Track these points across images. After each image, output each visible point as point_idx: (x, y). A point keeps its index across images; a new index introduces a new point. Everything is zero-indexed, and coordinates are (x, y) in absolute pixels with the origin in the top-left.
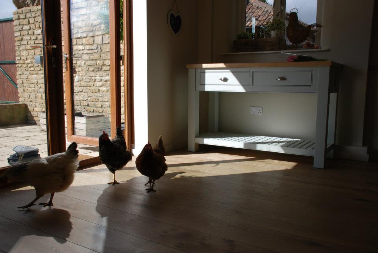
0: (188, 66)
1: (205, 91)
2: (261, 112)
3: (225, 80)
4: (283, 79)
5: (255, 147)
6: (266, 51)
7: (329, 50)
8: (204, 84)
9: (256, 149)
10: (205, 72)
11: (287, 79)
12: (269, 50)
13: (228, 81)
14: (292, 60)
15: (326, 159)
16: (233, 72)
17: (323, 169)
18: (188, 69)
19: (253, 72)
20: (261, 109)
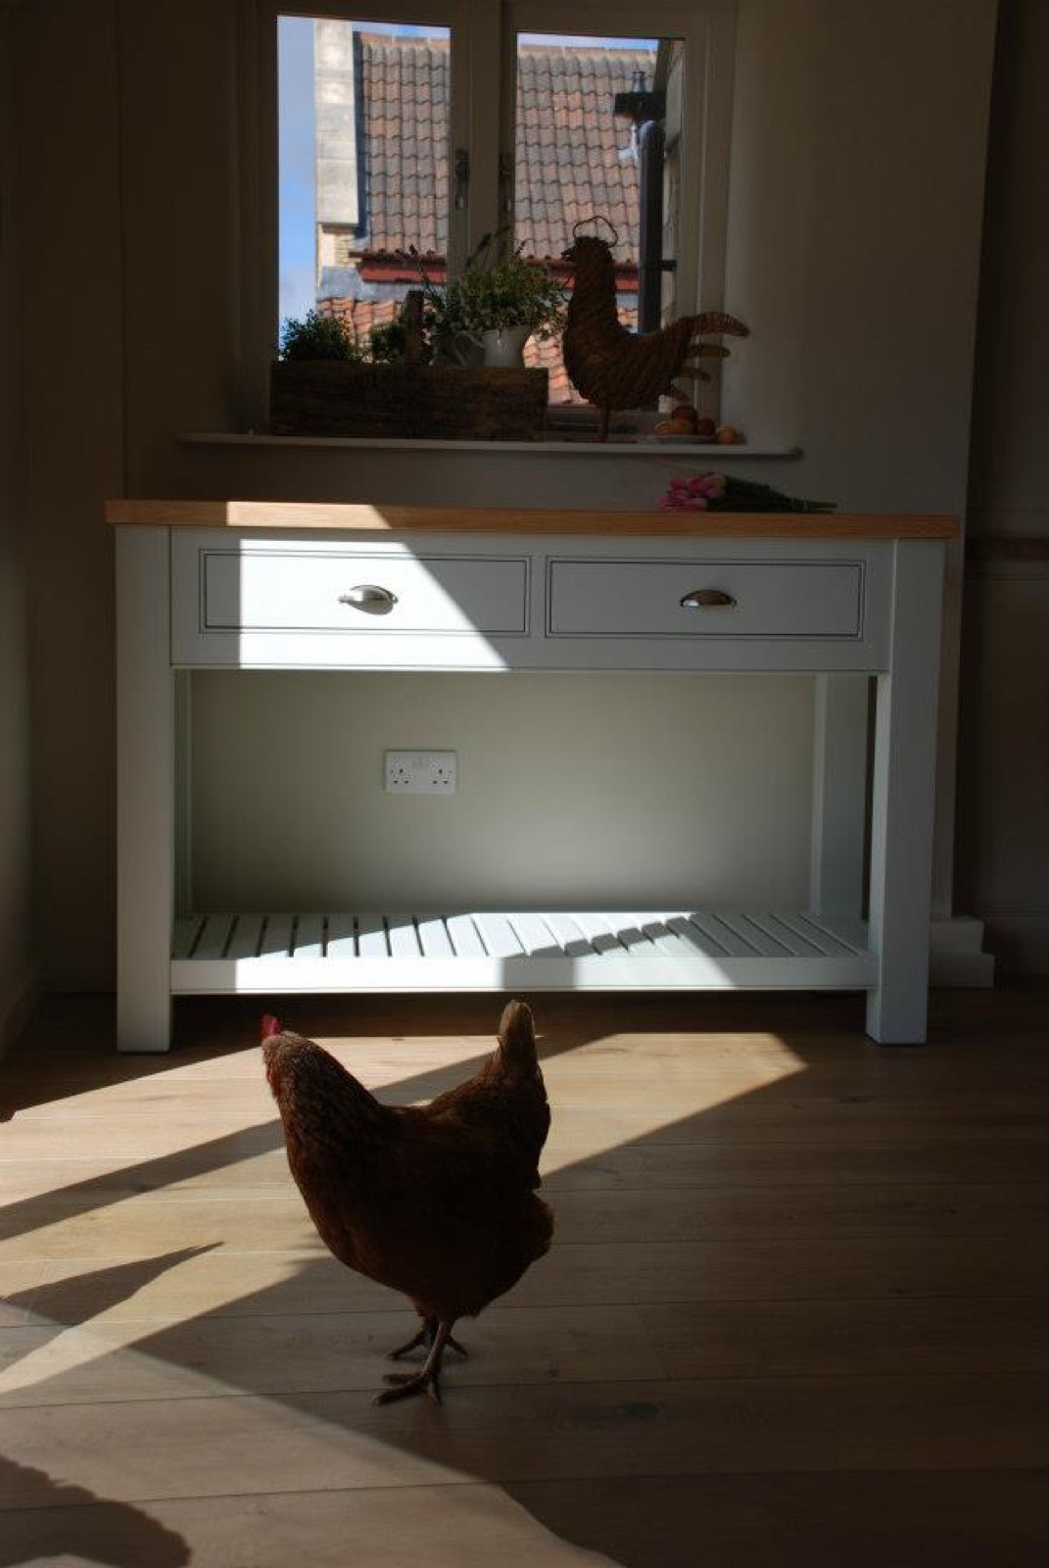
0: (118, 510)
1: (244, 667)
2: (452, 780)
3: (378, 601)
4: (717, 599)
5: (570, 972)
6: (477, 437)
7: (796, 456)
8: (235, 628)
9: (573, 987)
10: (236, 554)
11: (736, 598)
13: (395, 606)
14: (699, 501)
15: (939, 993)
16: (425, 559)
17: (921, 1045)
18: (112, 528)
19: (551, 563)
20: (448, 763)
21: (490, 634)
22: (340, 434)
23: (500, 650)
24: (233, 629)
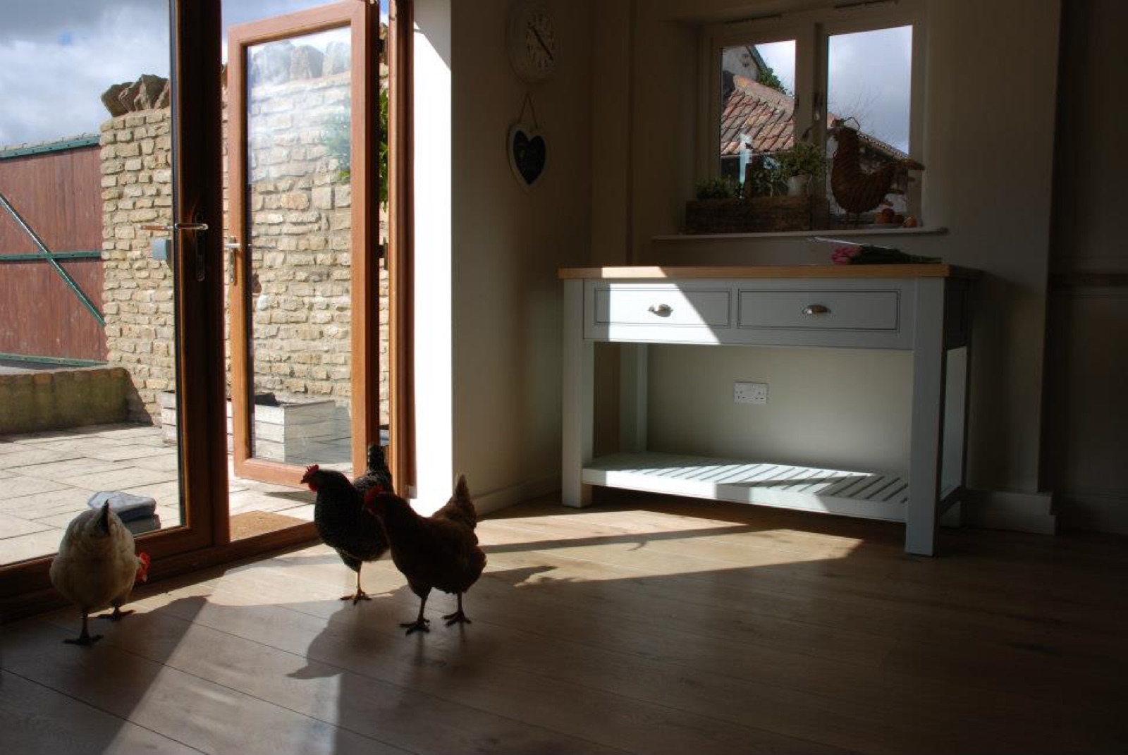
0: (563, 273)
1: (611, 340)
2: (764, 397)
3: (665, 311)
4: (821, 309)
5: (747, 495)
6: (777, 230)
7: (943, 232)
9: (748, 501)
10: (608, 290)
11: (832, 310)
12: (784, 230)
13: (671, 313)
14: (845, 259)
15: (942, 529)
16: (685, 291)
17: (930, 556)
18: (562, 281)
19: (740, 292)
20: (763, 389)
21: (713, 327)
22: (715, 232)
23: (717, 334)
24: (606, 323)
